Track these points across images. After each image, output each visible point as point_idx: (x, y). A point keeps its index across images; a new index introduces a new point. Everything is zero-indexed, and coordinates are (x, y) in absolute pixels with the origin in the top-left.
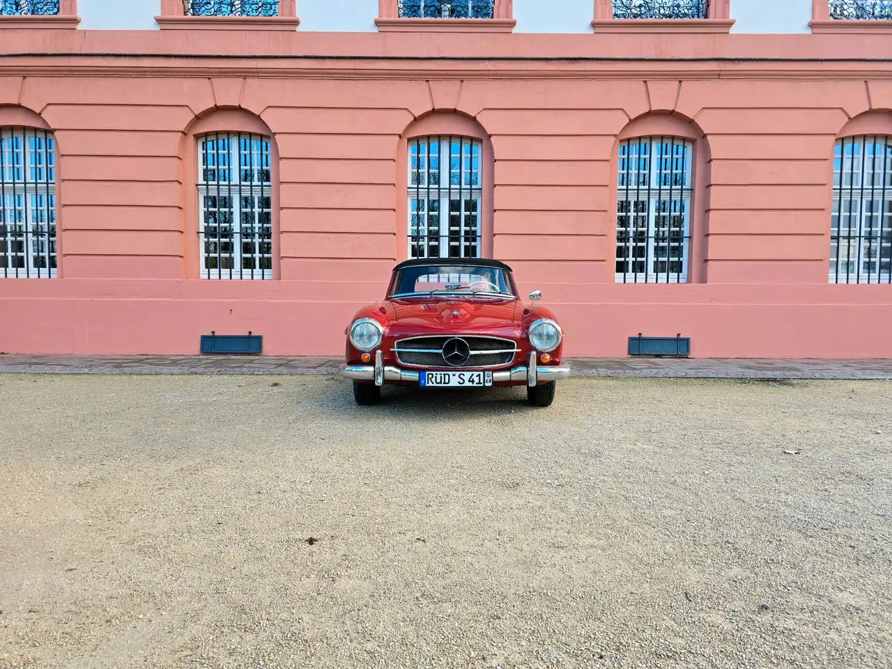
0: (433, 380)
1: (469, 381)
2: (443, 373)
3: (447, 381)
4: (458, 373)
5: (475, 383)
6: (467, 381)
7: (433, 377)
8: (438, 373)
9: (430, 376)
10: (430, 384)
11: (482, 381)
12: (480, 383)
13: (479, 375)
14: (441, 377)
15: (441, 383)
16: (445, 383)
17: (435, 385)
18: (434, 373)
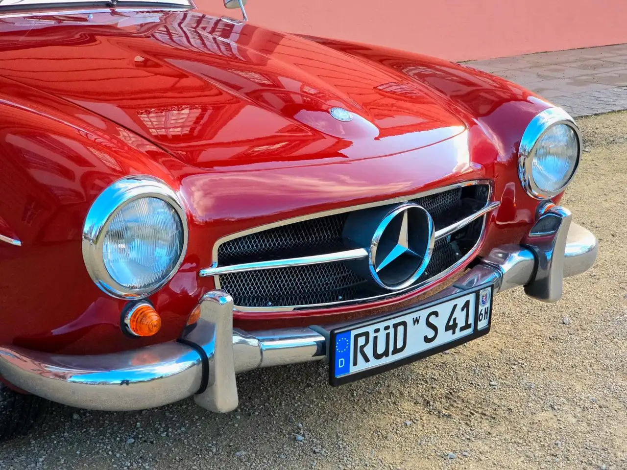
0: (368, 350)
1: (448, 328)
2: (390, 323)
3: (399, 346)
4: (423, 314)
5: (457, 330)
6: (441, 328)
7: (367, 341)
8: (381, 326)
9: (361, 341)
10: (362, 366)
11: (471, 320)
12: (467, 326)
13: (467, 305)
14: (388, 335)
15: (386, 353)
16: (396, 351)
17: (374, 363)
18: (370, 329)
